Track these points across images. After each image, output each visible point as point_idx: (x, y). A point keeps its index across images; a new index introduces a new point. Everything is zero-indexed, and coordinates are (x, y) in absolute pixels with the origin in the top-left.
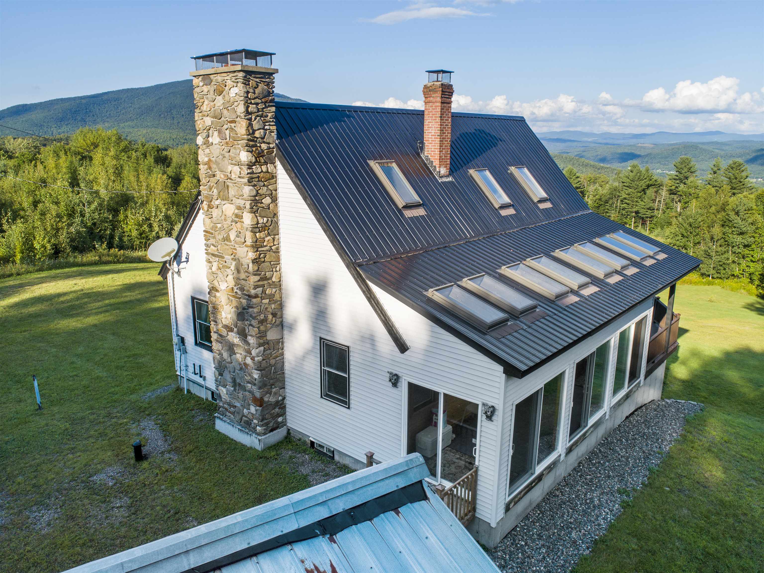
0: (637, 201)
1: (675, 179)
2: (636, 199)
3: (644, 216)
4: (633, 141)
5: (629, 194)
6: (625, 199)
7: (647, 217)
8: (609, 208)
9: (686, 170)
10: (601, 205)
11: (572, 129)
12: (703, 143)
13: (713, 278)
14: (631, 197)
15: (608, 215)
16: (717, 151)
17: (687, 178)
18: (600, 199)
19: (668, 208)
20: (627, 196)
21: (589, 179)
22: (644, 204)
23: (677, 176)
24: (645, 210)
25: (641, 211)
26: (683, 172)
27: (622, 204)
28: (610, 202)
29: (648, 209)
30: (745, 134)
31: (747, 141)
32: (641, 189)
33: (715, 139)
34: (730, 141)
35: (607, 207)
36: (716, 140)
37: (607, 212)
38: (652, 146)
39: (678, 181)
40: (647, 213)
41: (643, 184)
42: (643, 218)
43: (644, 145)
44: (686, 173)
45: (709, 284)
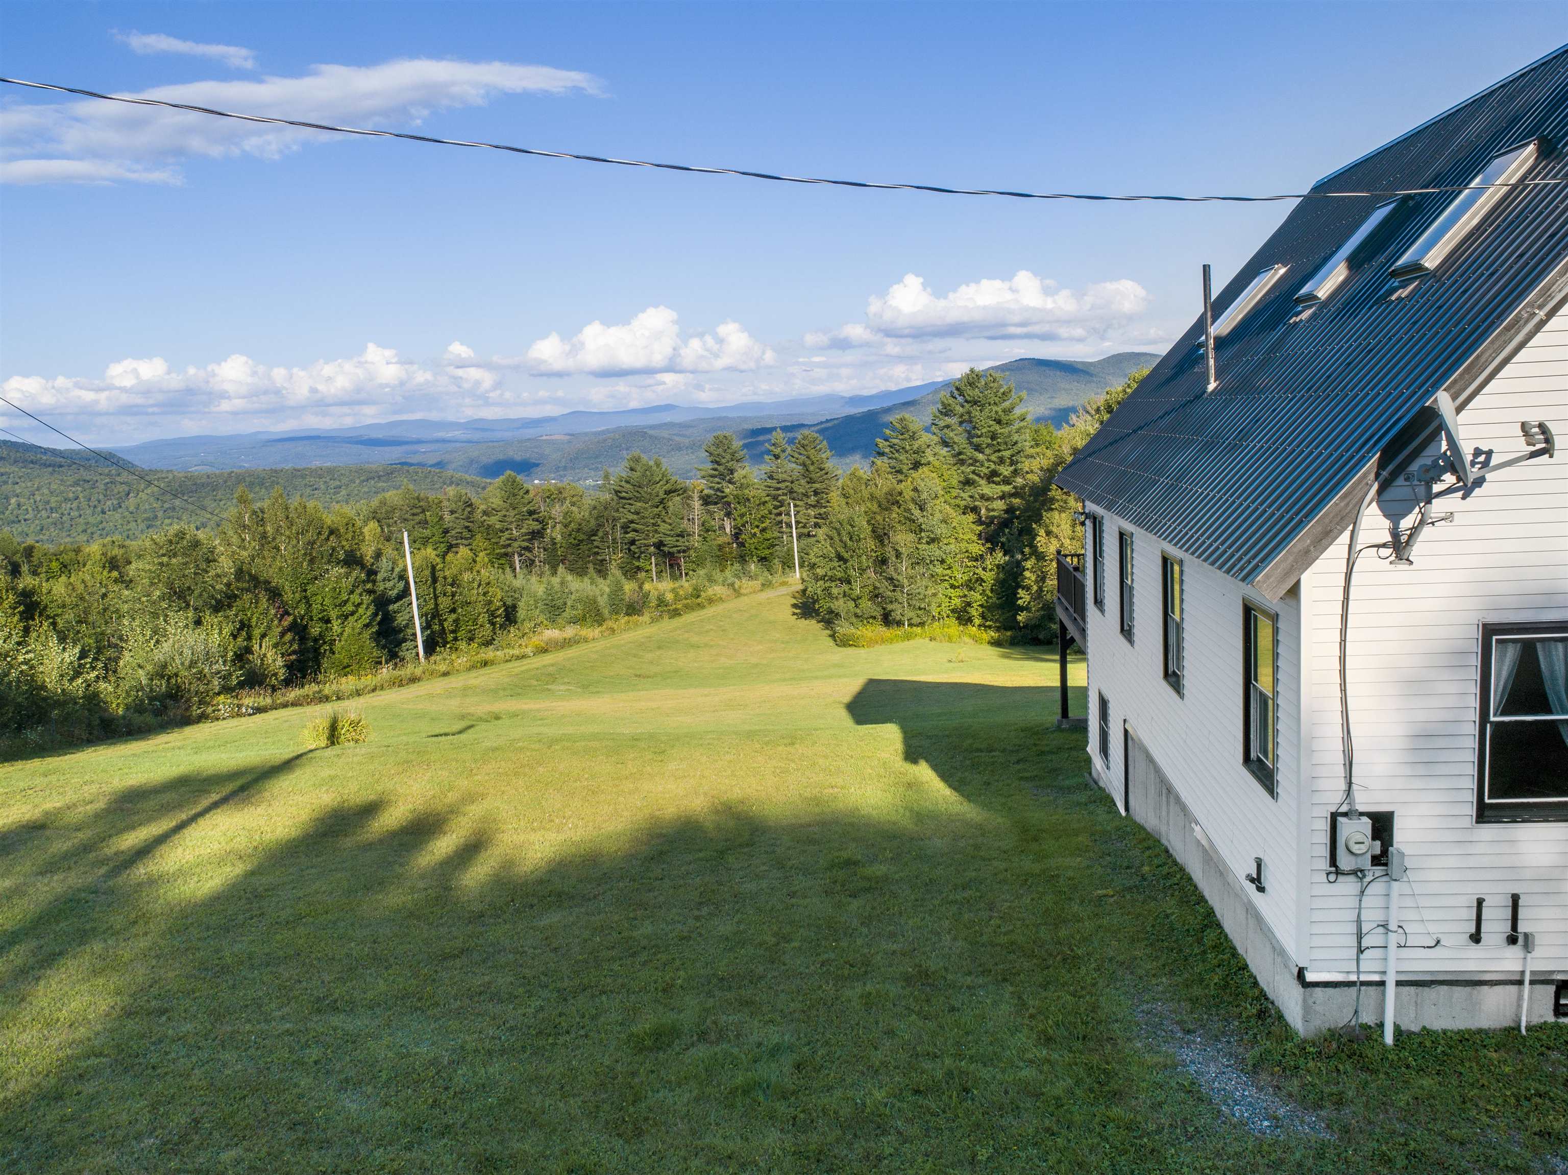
0: (654, 524)
1: (712, 476)
2: (652, 521)
3: (675, 549)
4: (530, 433)
5: (638, 513)
6: (632, 522)
7: (679, 552)
8: (600, 545)
9: (728, 457)
10: (581, 541)
11: (405, 417)
12: (653, 427)
13: (910, 625)
14: (643, 518)
15: (599, 558)
16: (677, 438)
17: (732, 472)
18: (578, 530)
19: (708, 531)
20: (635, 517)
21: (548, 494)
22: (669, 527)
23: (715, 470)
24: (674, 539)
25: (668, 540)
26: (723, 461)
27: (627, 533)
28: (600, 534)
29: (678, 536)
30: (711, 406)
31: (719, 419)
32: (657, 499)
33: (667, 418)
34: (692, 421)
35: (596, 543)
36: (669, 419)
37: (598, 553)
38: (568, 437)
39: (717, 480)
40: (678, 544)
41: (660, 489)
42: (671, 554)
43: (553, 437)
44: (728, 462)
45: (908, 637)
